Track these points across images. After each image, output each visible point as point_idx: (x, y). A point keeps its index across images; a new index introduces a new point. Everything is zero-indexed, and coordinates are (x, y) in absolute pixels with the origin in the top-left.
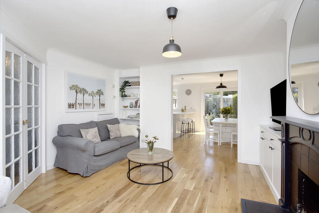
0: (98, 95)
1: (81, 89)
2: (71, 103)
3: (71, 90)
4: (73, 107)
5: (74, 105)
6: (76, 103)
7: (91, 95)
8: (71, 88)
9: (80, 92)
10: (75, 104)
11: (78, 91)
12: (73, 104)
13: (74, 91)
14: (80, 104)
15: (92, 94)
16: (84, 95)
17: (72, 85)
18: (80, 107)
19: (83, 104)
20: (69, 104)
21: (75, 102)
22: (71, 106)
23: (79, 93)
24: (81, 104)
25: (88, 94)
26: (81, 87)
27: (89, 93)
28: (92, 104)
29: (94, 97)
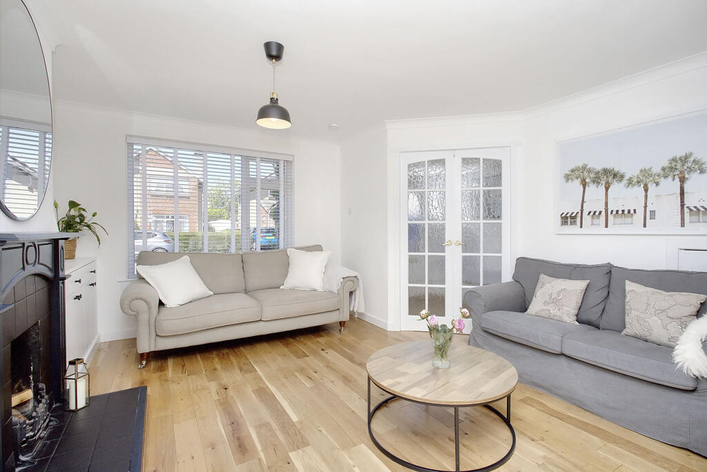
0: (670, 178)
1: (597, 173)
2: (568, 213)
3: (567, 181)
4: (573, 223)
5: (575, 217)
6: (582, 211)
7: (638, 182)
8: (567, 178)
9: (596, 181)
10: (579, 215)
11: (587, 180)
12: (573, 215)
13: (577, 182)
14: (594, 215)
15: (645, 180)
16: (607, 189)
17: (570, 169)
18: (596, 221)
19: (603, 214)
20: (563, 216)
21: (578, 209)
22: (569, 220)
23: (591, 184)
24: (597, 214)
25: (625, 181)
26: (599, 167)
27: (627, 177)
28: (640, 212)
29: (651, 187)
